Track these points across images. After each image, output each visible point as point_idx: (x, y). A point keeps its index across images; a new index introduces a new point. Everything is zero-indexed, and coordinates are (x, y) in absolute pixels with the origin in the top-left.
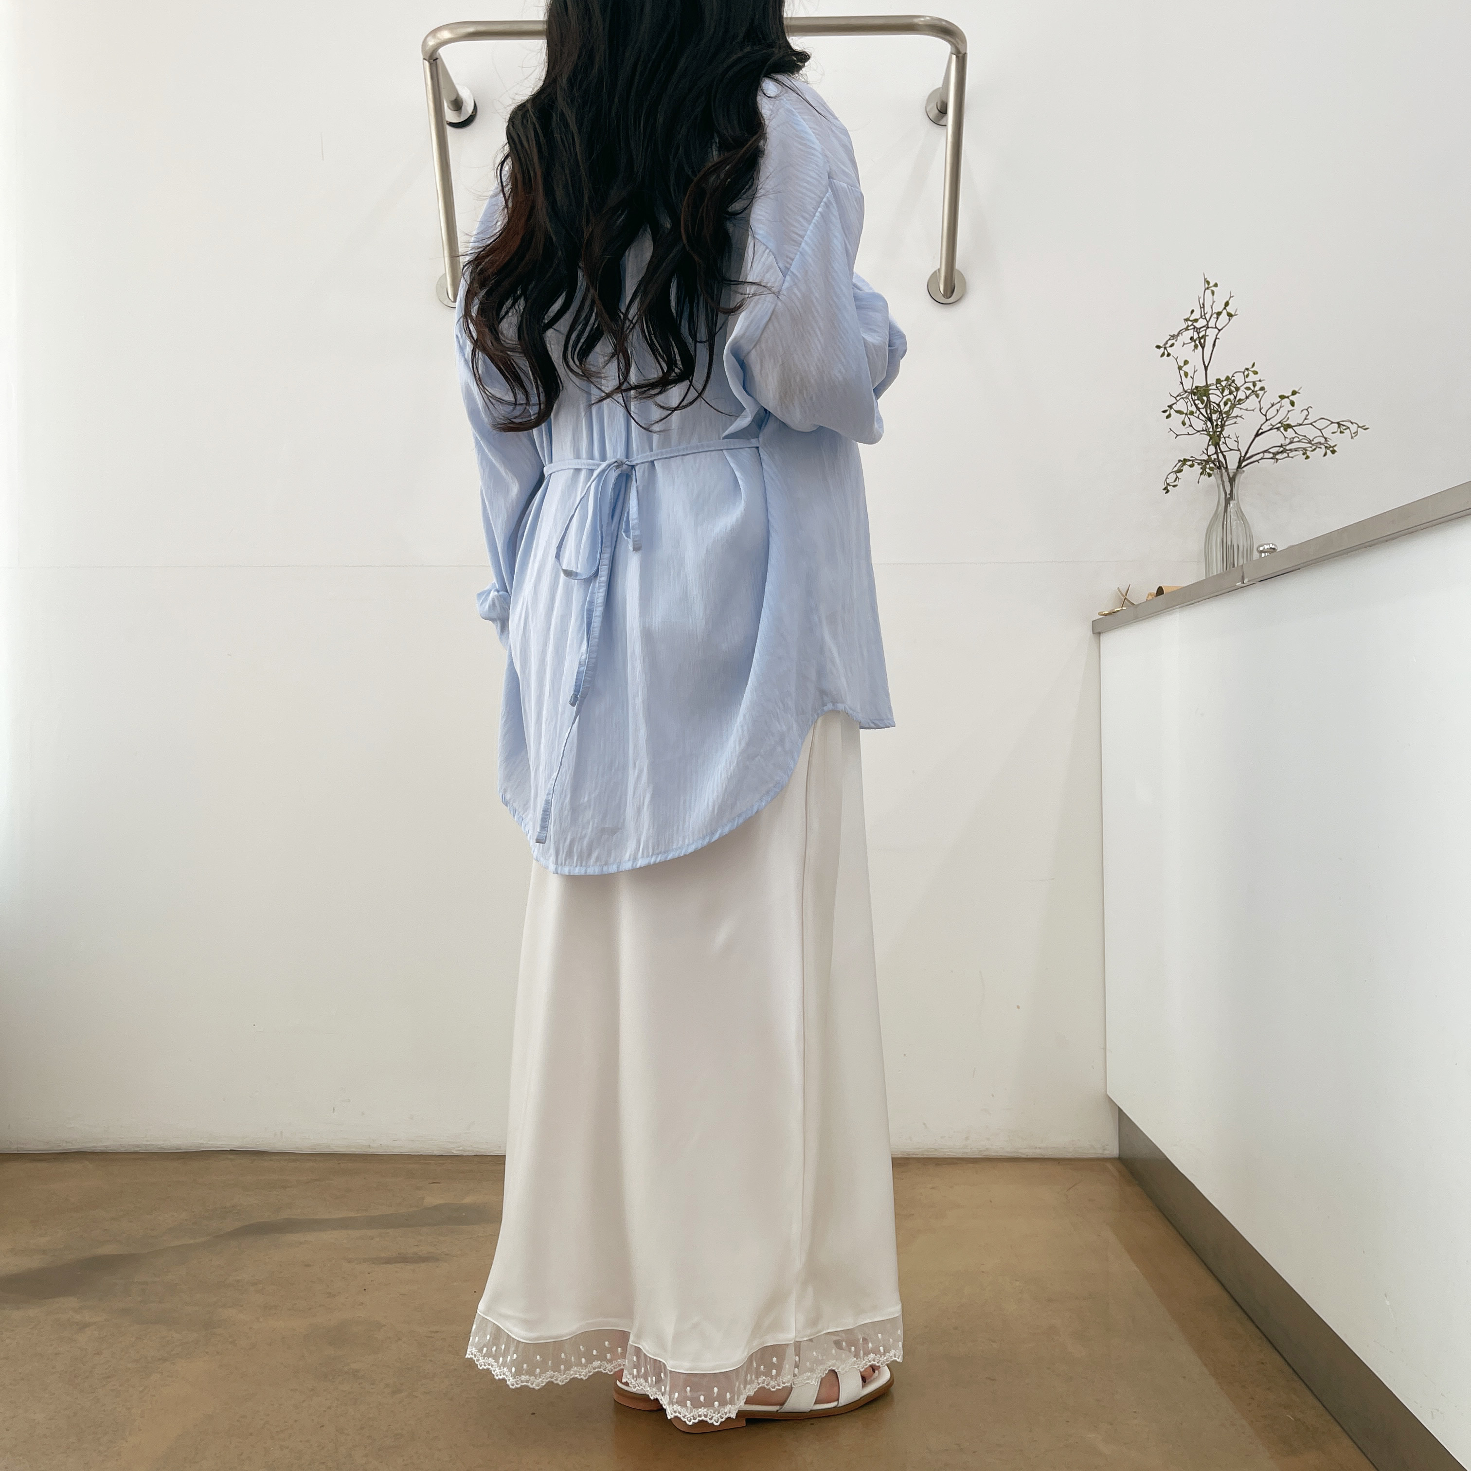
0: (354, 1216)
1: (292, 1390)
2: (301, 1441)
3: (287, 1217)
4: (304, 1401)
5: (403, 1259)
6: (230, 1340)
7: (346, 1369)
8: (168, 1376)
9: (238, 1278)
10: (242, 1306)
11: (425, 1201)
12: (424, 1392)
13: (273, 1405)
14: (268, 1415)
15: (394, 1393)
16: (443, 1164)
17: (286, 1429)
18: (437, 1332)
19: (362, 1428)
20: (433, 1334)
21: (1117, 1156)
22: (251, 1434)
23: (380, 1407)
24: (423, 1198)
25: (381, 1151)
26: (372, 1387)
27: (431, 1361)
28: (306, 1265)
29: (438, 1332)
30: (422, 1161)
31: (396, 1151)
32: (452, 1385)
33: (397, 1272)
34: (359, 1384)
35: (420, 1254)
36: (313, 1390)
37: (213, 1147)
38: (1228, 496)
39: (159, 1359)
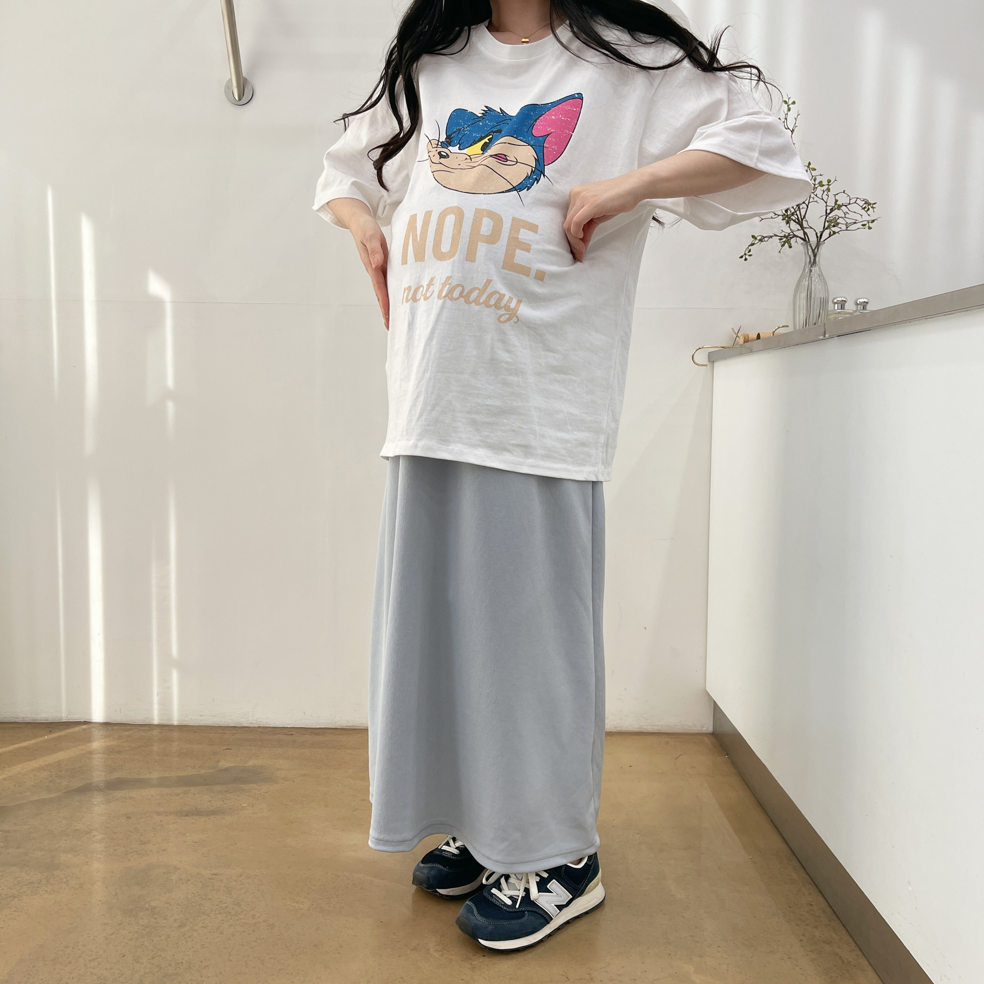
0: (166, 776)
1: (105, 924)
2: (107, 969)
3: (117, 776)
4: (112, 934)
5: (198, 813)
6: (65, 880)
7: (147, 906)
8: (15, 911)
9: (78, 828)
10: (76, 852)
11: (219, 764)
12: (203, 927)
13: (89, 937)
14: (85, 946)
15: (180, 927)
16: (236, 733)
17: (97, 958)
18: (215, 875)
19: (153, 958)
20: (214, 876)
21: (712, 732)
22: (70, 962)
23: (169, 939)
24: (218, 762)
25: (192, 723)
26: (165, 921)
27: (209, 899)
28: (129, 818)
29: (217, 874)
30: (220, 731)
31: (202, 723)
32: (223, 920)
33: (193, 823)
34: (156, 919)
35: (212, 808)
36: (120, 924)
37: (72, 719)
38: (812, 260)
39: (11, 897)
